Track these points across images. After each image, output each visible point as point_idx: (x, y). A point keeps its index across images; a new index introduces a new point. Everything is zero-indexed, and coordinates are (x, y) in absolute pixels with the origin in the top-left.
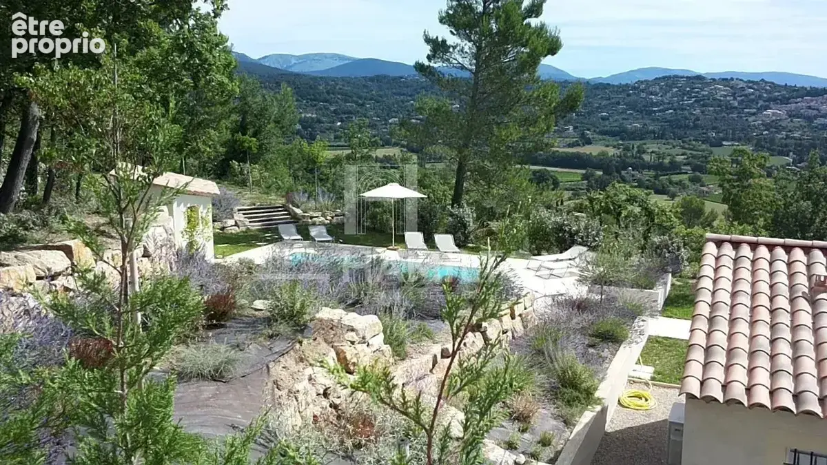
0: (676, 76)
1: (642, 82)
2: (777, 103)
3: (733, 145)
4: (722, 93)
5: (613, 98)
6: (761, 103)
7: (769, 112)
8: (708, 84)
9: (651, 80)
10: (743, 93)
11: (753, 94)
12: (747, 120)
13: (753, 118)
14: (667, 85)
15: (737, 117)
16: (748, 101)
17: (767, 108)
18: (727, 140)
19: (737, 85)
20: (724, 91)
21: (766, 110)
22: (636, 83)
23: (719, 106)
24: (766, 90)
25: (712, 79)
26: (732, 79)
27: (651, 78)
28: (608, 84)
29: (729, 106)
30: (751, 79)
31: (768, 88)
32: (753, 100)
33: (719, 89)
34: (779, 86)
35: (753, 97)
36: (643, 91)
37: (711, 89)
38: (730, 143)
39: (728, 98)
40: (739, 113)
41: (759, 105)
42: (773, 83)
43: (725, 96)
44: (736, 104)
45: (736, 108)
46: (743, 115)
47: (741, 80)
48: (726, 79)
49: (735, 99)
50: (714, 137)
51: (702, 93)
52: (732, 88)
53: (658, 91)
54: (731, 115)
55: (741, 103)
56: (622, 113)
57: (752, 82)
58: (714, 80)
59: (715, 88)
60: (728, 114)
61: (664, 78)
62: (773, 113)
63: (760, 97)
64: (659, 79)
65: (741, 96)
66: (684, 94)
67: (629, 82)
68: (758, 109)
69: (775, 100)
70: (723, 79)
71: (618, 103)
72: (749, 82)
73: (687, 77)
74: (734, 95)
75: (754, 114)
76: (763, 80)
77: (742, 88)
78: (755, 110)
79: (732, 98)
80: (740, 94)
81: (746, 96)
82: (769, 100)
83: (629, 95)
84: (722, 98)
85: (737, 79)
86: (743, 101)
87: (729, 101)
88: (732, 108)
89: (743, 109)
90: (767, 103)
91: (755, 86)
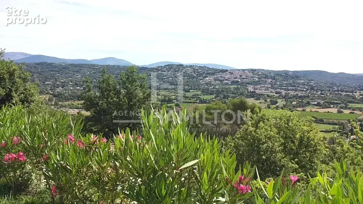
0: (172, 65)
1: (159, 67)
2: (210, 75)
3: (194, 91)
4: (190, 71)
5: (148, 73)
6: (204, 75)
7: (207, 78)
8: (185, 68)
9: (163, 66)
10: (198, 71)
11: (201, 71)
12: (199, 82)
13: (202, 81)
14: (169, 68)
15: (196, 80)
16: (200, 75)
17: (207, 77)
18: (192, 90)
19: (195, 68)
20: (191, 70)
21: (206, 78)
22: (157, 67)
23: (189, 76)
24: (206, 70)
25: (186, 66)
26: (194, 66)
27: (163, 65)
28: (146, 68)
30: (201, 66)
31: (207, 69)
32: (201, 74)
33: (189, 70)
34: (211, 68)
35: (201, 73)
36: (160, 70)
37: (186, 70)
38: (192, 91)
39: (192, 73)
40: (197, 79)
41: (204, 76)
42: (209, 68)
43: (191, 72)
44: (195, 75)
45: (195, 77)
46: (198, 80)
47: (197, 66)
48: (191, 66)
49: (195, 73)
50: (187, 89)
51: (183, 71)
52: (193, 69)
53: (166, 70)
54: (193, 80)
55: (197, 75)
56: (151, 79)
57: (201, 67)
59: (187, 69)
61: (168, 65)
62: (209, 79)
63: (204, 73)
64: (166, 65)
65: (197, 72)
66: (176, 72)
67: (155, 67)
68: (203, 77)
71: (150, 75)
72: (200, 67)
73: (177, 65)
74: (194, 72)
75: (202, 79)
76: (205, 66)
78: (202, 78)
79: (194, 73)
81: (199, 72)
82: (207, 74)
83: (154, 72)
84: (190, 73)
85: (195, 66)
86: (198, 74)
87: (192, 74)
88: (194, 77)
89: (198, 77)
90: (206, 75)
91: (202, 69)
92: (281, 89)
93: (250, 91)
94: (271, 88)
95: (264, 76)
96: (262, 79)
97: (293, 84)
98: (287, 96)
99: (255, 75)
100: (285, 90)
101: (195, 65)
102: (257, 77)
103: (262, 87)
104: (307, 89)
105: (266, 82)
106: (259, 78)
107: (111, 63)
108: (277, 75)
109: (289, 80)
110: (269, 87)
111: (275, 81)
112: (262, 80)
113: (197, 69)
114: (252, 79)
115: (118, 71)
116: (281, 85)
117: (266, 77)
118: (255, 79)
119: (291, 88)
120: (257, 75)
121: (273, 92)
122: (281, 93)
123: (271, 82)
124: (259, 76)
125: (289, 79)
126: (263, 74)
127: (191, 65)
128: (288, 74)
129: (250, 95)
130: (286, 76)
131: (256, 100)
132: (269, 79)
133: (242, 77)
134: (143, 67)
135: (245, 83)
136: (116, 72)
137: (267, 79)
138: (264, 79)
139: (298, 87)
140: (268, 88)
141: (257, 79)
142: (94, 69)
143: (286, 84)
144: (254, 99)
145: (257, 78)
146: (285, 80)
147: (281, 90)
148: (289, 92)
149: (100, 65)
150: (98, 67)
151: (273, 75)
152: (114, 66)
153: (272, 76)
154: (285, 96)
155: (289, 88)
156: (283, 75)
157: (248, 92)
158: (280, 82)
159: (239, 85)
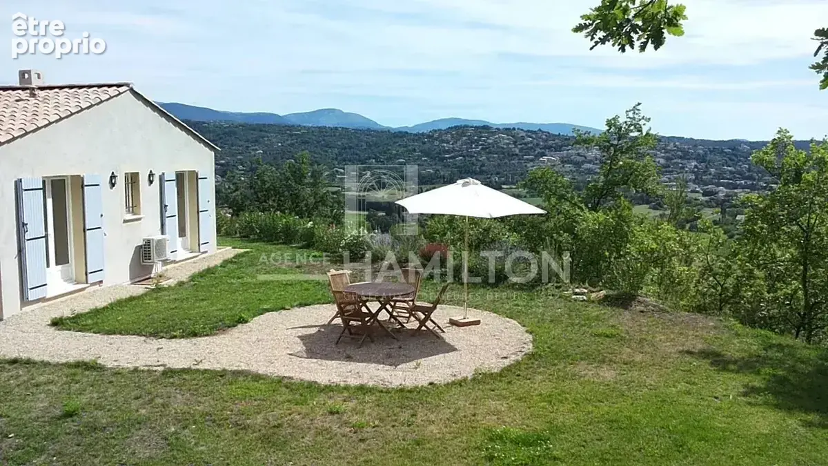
0: (466, 126)
1: (436, 131)
2: (552, 151)
3: (511, 188)
4: (505, 141)
5: (409, 145)
6: (538, 150)
7: (545, 158)
8: (494, 133)
9: (443, 129)
10: (523, 141)
11: (531, 142)
12: (526, 166)
13: (531, 164)
14: (457, 134)
15: (518, 163)
16: (527, 149)
17: (543, 155)
18: (507, 184)
19: (518, 134)
20: (508, 139)
21: (542, 157)
22: (431, 132)
23: (503, 153)
24: (542, 139)
25: (496, 129)
26: (514, 129)
27: (444, 127)
28: (407, 133)
29: (511, 153)
30: (530, 129)
31: (544, 137)
32: (532, 148)
33: (503, 138)
34: (553, 135)
35: (530, 145)
36: (436, 139)
37: (496, 138)
38: (508, 187)
39: (510, 146)
40: (520, 159)
41: (536, 152)
42: (549, 133)
43: (509, 144)
44: (517, 151)
45: (517, 155)
46: (523, 161)
47: (522, 130)
48: (510, 129)
49: (516, 146)
50: (496, 182)
51: (488, 141)
52: (513, 136)
53: (450, 139)
54: (512, 162)
56: (418, 159)
57: (531, 132)
58: (498, 129)
59: (499, 137)
60: (509, 161)
61: (456, 127)
62: (548, 159)
63: (538, 145)
64: (452, 128)
65: (521, 145)
66: (472, 143)
67: (425, 132)
68: (536, 156)
69: (550, 148)
70: (506, 129)
71: (414, 150)
72: (528, 131)
73: (476, 127)
74: (515, 143)
75: (532, 160)
76: (540, 130)
77: (522, 136)
78: (533, 157)
79: (514, 146)
80: (521, 143)
81: (525, 144)
82: (545, 148)
83: (424, 143)
84: (505, 146)
85: (518, 129)
86: (522, 149)
87: (511, 148)
88: (513, 155)
89: (523, 156)
90: (543, 150)
91: (534, 136)
92: (718, 185)
94: (694, 182)
95: (680, 153)
96: (675, 161)
97: (747, 174)
98: (728, 201)
99: (659, 151)
100: (726, 188)
101: (516, 128)
102: (663, 155)
103: (672, 178)
105: (683, 168)
106: (667, 159)
107: (329, 123)
108: (712, 152)
109: (740, 163)
110: (690, 180)
111: (706, 167)
112: (675, 163)
113: (523, 138)
115: (344, 141)
116: (719, 176)
117: (686, 156)
118: (657, 160)
119: (743, 182)
120: (663, 151)
121: (698, 192)
122: (717, 193)
123: (696, 167)
124: (667, 154)
125: (740, 161)
126: (679, 149)
127: (507, 127)
128: (738, 150)
129: (641, 198)
130: (733, 154)
131: (655, 208)
132: (691, 161)
134: (400, 132)
136: (339, 143)
137: (685, 161)
138: (679, 161)
139: (760, 180)
140: (687, 182)
141: (662, 161)
142: (291, 135)
143: (731, 172)
144: (650, 208)
145: (663, 157)
146: (730, 163)
147: (718, 186)
148: (736, 191)
149: (304, 127)
150: (300, 130)
151: (701, 151)
152: (336, 128)
153: (699, 155)
154: (724, 201)
155: (738, 182)
156: (726, 150)
158: (716, 169)
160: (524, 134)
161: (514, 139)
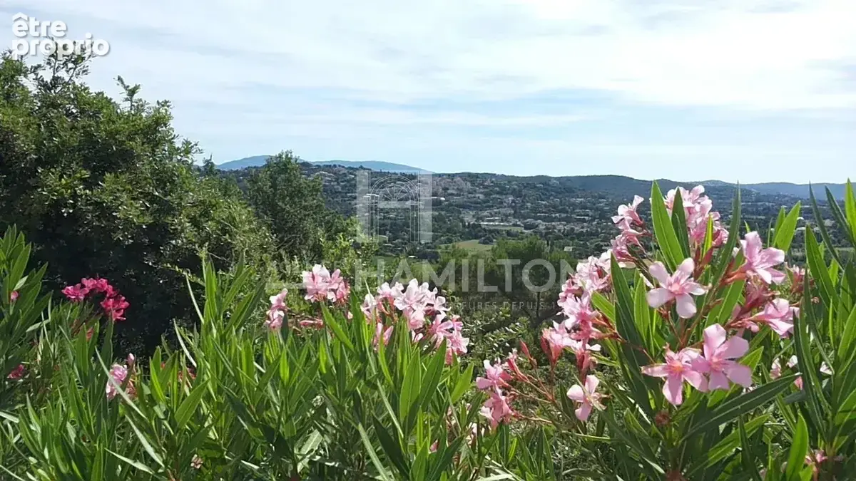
1: (251, 168)
4: (327, 178)
8: (314, 171)
9: (259, 166)
10: (346, 178)
11: (353, 179)
12: (350, 204)
13: (356, 201)
15: (342, 201)
16: (350, 187)
19: (339, 171)
20: (329, 176)
22: (246, 169)
23: (326, 191)
25: (317, 166)
26: (335, 166)
29: (333, 191)
30: (352, 166)
32: (354, 185)
33: (324, 175)
34: (376, 172)
35: (353, 182)
37: (317, 175)
39: (332, 183)
40: (343, 197)
42: (371, 170)
43: (330, 181)
44: (340, 190)
45: (340, 192)
46: (346, 199)
47: (343, 167)
48: (330, 166)
49: (338, 184)
52: (335, 174)
54: (335, 199)
55: (343, 187)
57: (353, 169)
58: (319, 166)
59: (320, 174)
60: (333, 198)
65: (343, 182)
67: (239, 169)
70: (327, 166)
72: (350, 168)
74: (337, 180)
75: (356, 198)
76: (361, 167)
77: (345, 174)
78: (356, 194)
79: (336, 183)
80: (343, 180)
81: (348, 181)
84: (327, 184)
85: (339, 166)
86: (345, 186)
87: (333, 186)
88: (336, 192)
89: (346, 193)
91: (355, 172)
92: (536, 218)
93: (469, 224)
94: (514, 216)
95: (497, 189)
96: (494, 196)
97: (560, 207)
98: (550, 233)
99: (477, 186)
100: (544, 221)
101: (337, 165)
102: (481, 190)
103: (493, 213)
104: (592, 216)
105: (501, 203)
106: (486, 194)
108: (525, 187)
109: (552, 198)
110: (510, 215)
111: (523, 201)
112: (494, 198)
113: (345, 175)
114: (470, 195)
116: (535, 210)
117: (503, 191)
118: (477, 195)
119: (557, 215)
120: (482, 187)
121: (519, 226)
122: (537, 226)
123: (513, 201)
124: (486, 190)
125: (551, 195)
126: (496, 185)
127: (328, 164)
128: (549, 185)
129: (470, 233)
130: (545, 189)
131: (485, 243)
132: (508, 196)
133: (449, 191)
135: (456, 206)
137: (504, 197)
138: (498, 196)
139: (572, 213)
140: (507, 216)
141: (482, 196)
143: (545, 205)
144: (480, 243)
145: (481, 193)
146: (543, 197)
147: (536, 220)
148: (553, 223)
151: (515, 187)
153: (514, 189)
154: (547, 234)
155: (553, 215)
156: (538, 185)
157: (464, 226)
158: (532, 204)
159: (442, 210)
160: (346, 171)
161: (335, 177)
